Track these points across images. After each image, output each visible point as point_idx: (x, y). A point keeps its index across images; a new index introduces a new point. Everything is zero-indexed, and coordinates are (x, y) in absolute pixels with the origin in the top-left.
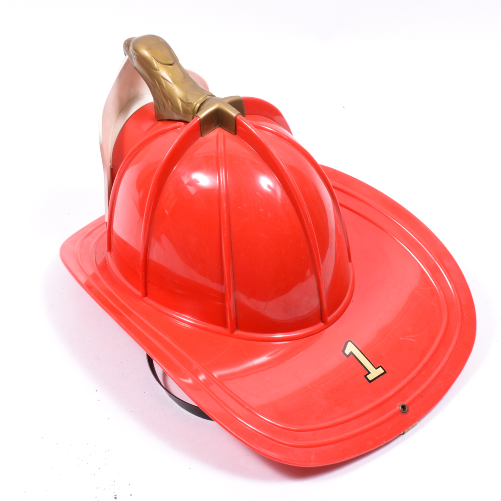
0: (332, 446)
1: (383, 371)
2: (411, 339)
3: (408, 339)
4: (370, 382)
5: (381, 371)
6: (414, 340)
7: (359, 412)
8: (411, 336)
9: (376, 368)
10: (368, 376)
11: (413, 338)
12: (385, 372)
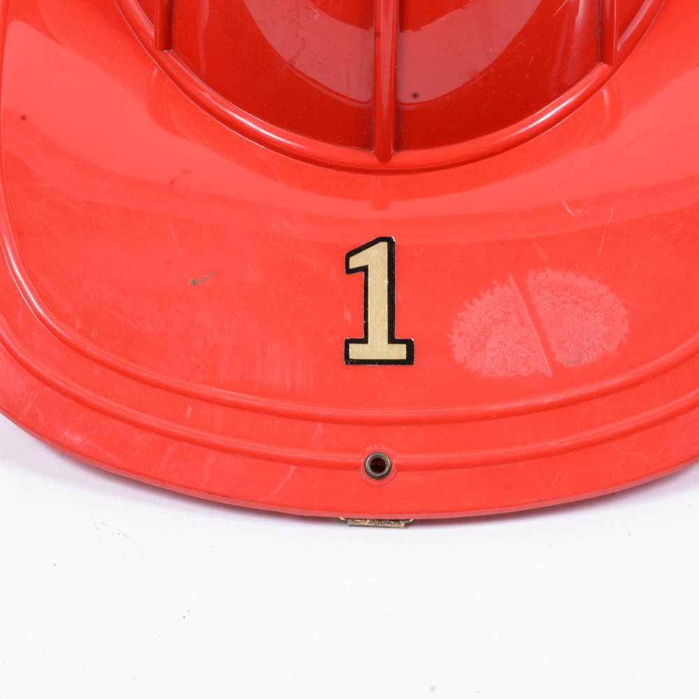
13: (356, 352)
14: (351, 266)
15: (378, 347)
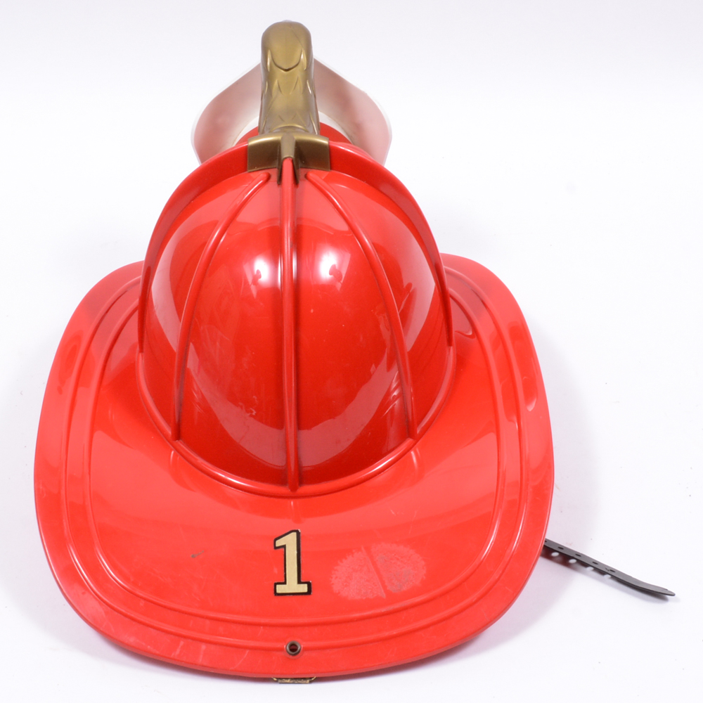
13: (280, 589)
14: (277, 545)
15: (292, 585)
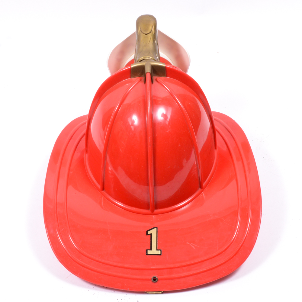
0: (96, 273)
1: (160, 253)
2: (193, 247)
3: (191, 245)
4: (147, 254)
5: (159, 252)
6: (194, 248)
7: (126, 266)
8: (195, 245)
9: (157, 250)
10: (148, 251)
11: (195, 246)
12: (160, 255)
